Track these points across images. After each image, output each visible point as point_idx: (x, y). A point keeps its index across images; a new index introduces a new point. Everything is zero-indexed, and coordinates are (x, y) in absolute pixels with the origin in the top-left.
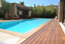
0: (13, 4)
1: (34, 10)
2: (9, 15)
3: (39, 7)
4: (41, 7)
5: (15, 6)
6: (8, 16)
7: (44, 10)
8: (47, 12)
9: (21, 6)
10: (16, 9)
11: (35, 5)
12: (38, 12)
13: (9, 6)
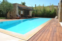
0: (15, 4)
1: (35, 10)
2: (11, 14)
3: (39, 7)
4: (42, 7)
5: (17, 6)
6: (10, 16)
7: (44, 10)
8: (48, 12)
9: (23, 6)
10: (17, 9)
11: (36, 5)
12: (39, 12)
13: (11, 6)
